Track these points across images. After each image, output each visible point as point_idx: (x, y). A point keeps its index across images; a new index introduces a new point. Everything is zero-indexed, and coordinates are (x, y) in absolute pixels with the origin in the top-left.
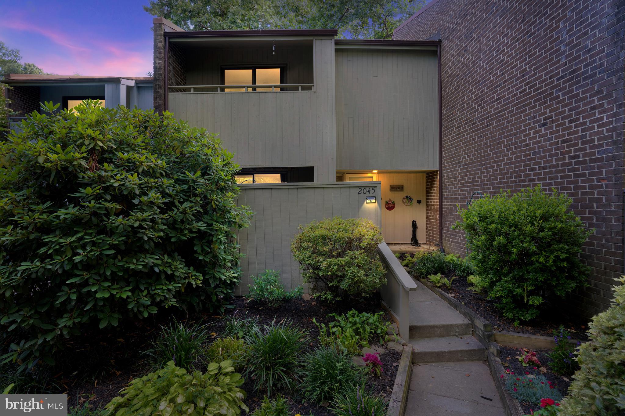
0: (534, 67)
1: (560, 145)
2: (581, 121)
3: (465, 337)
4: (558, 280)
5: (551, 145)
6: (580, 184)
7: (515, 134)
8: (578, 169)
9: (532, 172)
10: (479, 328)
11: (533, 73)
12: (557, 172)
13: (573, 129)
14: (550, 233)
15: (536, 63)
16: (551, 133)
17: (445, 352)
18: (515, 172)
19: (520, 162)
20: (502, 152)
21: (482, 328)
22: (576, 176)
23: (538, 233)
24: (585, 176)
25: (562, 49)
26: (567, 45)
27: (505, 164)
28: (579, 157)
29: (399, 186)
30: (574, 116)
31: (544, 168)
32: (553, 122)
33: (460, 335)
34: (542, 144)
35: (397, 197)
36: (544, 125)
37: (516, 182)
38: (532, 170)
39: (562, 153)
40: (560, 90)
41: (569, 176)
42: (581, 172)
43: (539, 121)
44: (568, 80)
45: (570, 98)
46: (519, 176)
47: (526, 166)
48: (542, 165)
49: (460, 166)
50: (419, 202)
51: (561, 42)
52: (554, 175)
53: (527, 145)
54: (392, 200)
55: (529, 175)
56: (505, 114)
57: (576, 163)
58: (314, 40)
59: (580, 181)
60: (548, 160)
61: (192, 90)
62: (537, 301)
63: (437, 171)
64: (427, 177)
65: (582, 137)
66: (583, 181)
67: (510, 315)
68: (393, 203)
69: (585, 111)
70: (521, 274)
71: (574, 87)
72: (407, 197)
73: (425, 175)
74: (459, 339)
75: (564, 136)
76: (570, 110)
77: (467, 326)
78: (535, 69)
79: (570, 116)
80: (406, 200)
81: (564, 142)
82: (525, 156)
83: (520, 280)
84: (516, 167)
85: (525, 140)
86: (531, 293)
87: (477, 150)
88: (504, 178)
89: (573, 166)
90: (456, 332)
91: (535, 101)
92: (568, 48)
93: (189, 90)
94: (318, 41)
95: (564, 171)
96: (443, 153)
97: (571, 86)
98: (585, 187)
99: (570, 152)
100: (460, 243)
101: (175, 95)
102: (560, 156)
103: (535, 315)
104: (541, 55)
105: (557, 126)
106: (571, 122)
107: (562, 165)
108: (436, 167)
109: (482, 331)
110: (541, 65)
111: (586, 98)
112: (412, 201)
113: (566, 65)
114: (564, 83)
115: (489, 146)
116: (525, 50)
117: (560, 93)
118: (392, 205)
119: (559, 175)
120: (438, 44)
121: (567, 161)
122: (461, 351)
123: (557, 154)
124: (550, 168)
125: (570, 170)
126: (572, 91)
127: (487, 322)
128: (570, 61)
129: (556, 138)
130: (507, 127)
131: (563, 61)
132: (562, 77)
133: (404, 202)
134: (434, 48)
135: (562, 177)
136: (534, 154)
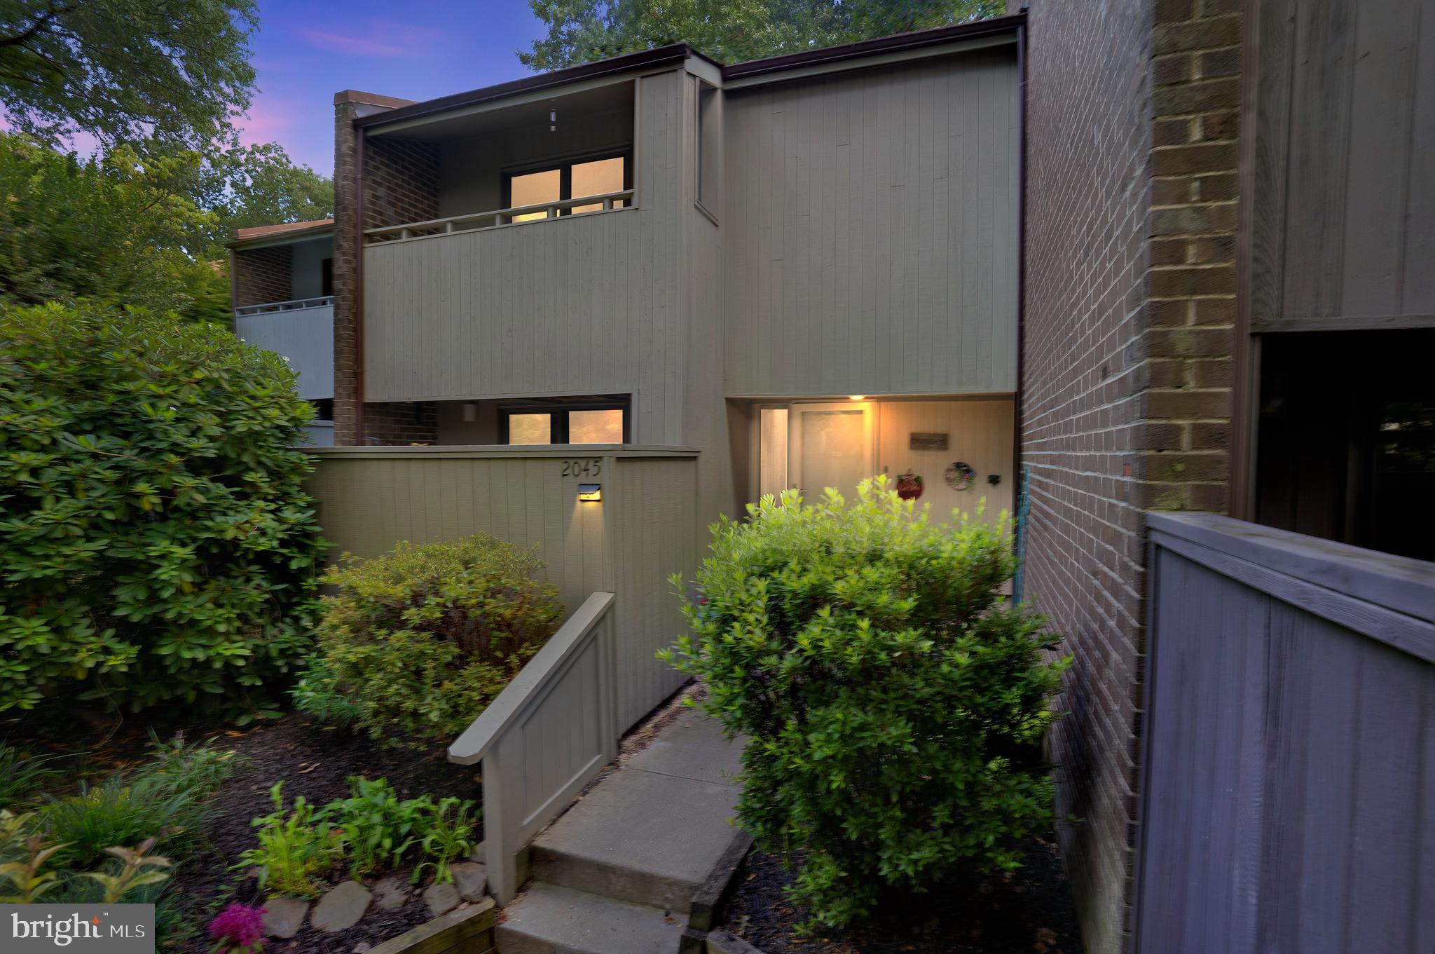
29: (934, 435)
35: (930, 465)
38: (1075, 407)
50: (994, 480)
54: (917, 473)
68: (919, 482)
72: (959, 466)
80: (954, 475)
93: (397, 235)
101: (378, 248)
108: (1006, 385)
112: (970, 480)
118: (915, 488)
120: (1018, 23)
133: (949, 480)
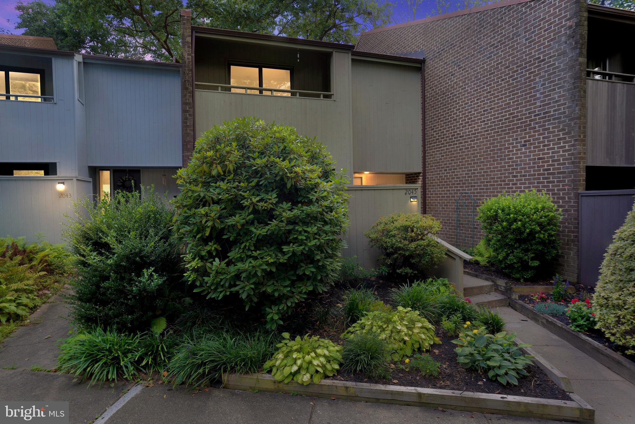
0: (516, 103)
1: (536, 161)
2: (551, 146)
3: (492, 293)
4: (547, 249)
5: (529, 160)
6: (551, 188)
7: (501, 149)
8: (549, 178)
9: (515, 179)
10: (501, 286)
11: (515, 107)
12: (534, 179)
13: (546, 151)
14: (546, 219)
15: (518, 101)
16: (530, 152)
17: (486, 302)
18: (500, 178)
19: (504, 170)
20: (489, 162)
21: (504, 285)
22: (548, 182)
23: (539, 219)
24: (554, 183)
25: (538, 96)
26: (541, 94)
27: (491, 171)
28: (550, 170)
30: (546, 142)
31: (524, 176)
32: (531, 144)
33: (488, 293)
34: (523, 158)
36: (524, 145)
37: (501, 185)
38: (515, 176)
39: (538, 166)
40: (537, 123)
41: (544, 183)
42: (551, 180)
43: (520, 142)
44: (543, 118)
45: (544, 130)
46: (504, 181)
47: (509, 173)
48: (523, 174)
49: (446, 170)
51: (538, 91)
52: (532, 181)
53: (511, 159)
55: (512, 180)
56: (491, 133)
57: (548, 174)
58: (334, 52)
59: (550, 186)
60: (527, 171)
61: (220, 88)
62: (536, 263)
63: (420, 173)
64: (406, 178)
65: (552, 157)
66: (552, 186)
67: (518, 276)
69: (554, 140)
70: (527, 246)
71: (547, 123)
73: (404, 176)
74: (488, 295)
75: (539, 155)
76: (543, 138)
77: (492, 286)
78: (517, 105)
79: (544, 142)
81: (539, 159)
82: (509, 166)
83: (526, 251)
84: (501, 174)
85: (509, 155)
86: (532, 259)
87: (464, 159)
88: (490, 182)
89: (546, 176)
90: (486, 291)
91: (518, 128)
92: (542, 96)
94: (337, 54)
95: (539, 179)
96: (427, 158)
97: (544, 122)
98: (554, 190)
99: (544, 166)
100: (446, 234)
101: (201, 92)
102: (536, 169)
103: (533, 274)
104: (522, 96)
105: (534, 148)
106: (544, 146)
107: (539, 175)
108: (420, 170)
109: (504, 287)
110: (522, 103)
111: (554, 132)
113: (541, 107)
114: (539, 119)
115: (476, 156)
116: (509, 89)
117: (537, 125)
119: (536, 181)
120: (423, 62)
121: (542, 172)
122: (495, 301)
123: (534, 167)
124: (529, 176)
125: (544, 178)
126: (545, 125)
127: (506, 281)
128: (544, 105)
129: (534, 155)
130: (494, 143)
131: (538, 104)
132: (538, 115)
134: (419, 66)
135: (538, 183)
136: (516, 165)
